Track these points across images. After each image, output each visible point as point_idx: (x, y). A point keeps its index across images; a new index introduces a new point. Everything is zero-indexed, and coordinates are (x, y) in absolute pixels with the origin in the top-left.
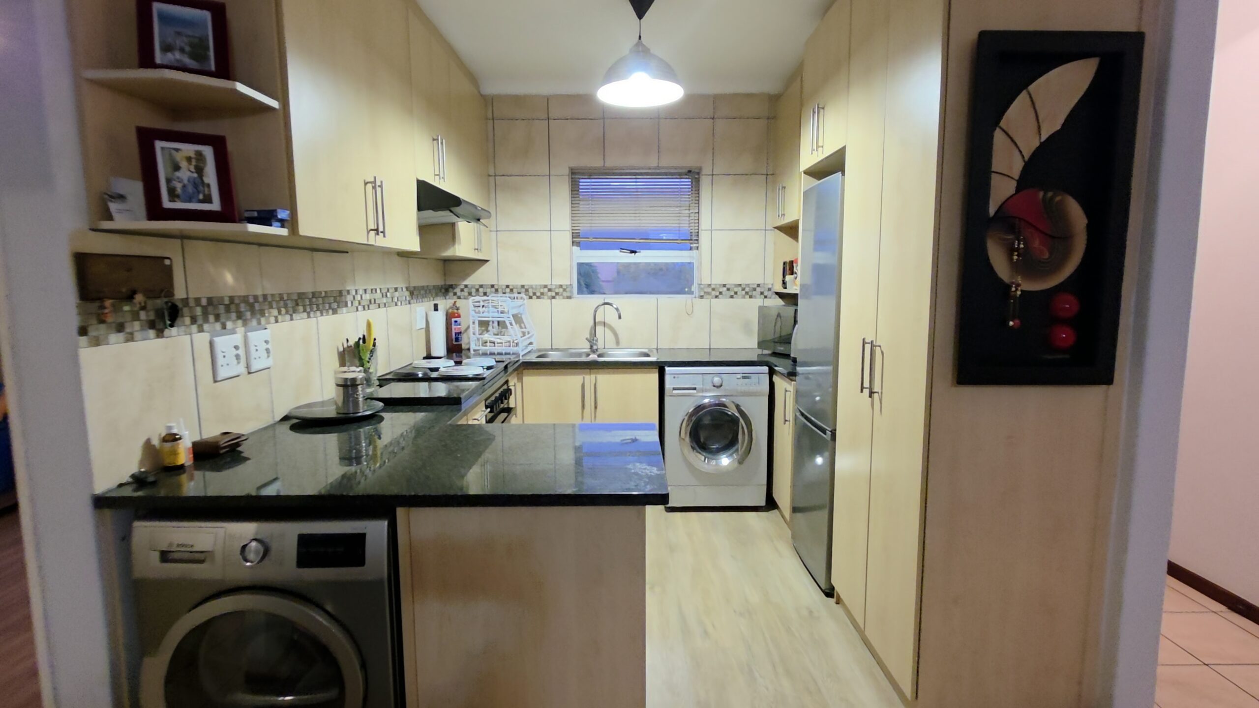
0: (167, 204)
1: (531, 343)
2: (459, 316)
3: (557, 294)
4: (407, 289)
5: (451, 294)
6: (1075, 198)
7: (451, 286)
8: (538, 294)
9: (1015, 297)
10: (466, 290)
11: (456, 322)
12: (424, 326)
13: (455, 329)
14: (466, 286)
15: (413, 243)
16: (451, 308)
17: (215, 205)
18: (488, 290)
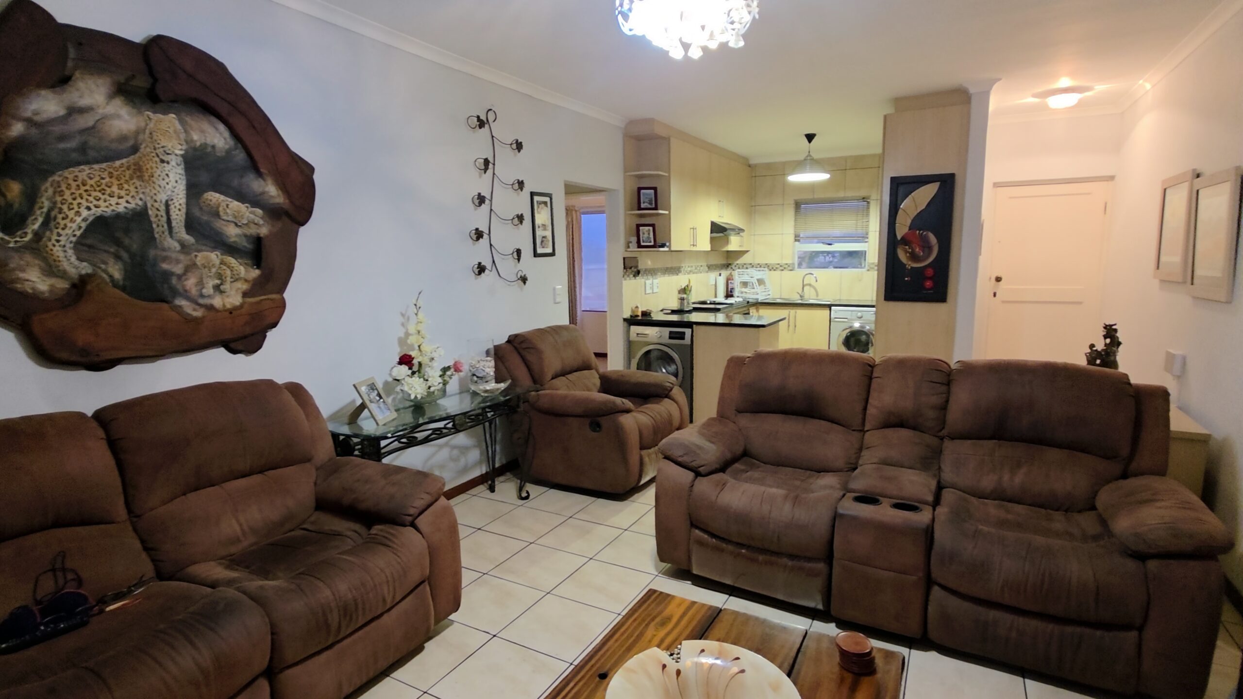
0: (642, 244)
1: (769, 295)
2: (733, 280)
3: (785, 268)
4: (707, 266)
5: (730, 268)
6: (931, 232)
7: (730, 264)
8: (775, 268)
9: (908, 269)
10: (737, 266)
11: (731, 282)
12: (714, 283)
13: (730, 286)
14: (737, 264)
15: (708, 248)
16: (729, 276)
17: (652, 244)
18: (748, 266)
